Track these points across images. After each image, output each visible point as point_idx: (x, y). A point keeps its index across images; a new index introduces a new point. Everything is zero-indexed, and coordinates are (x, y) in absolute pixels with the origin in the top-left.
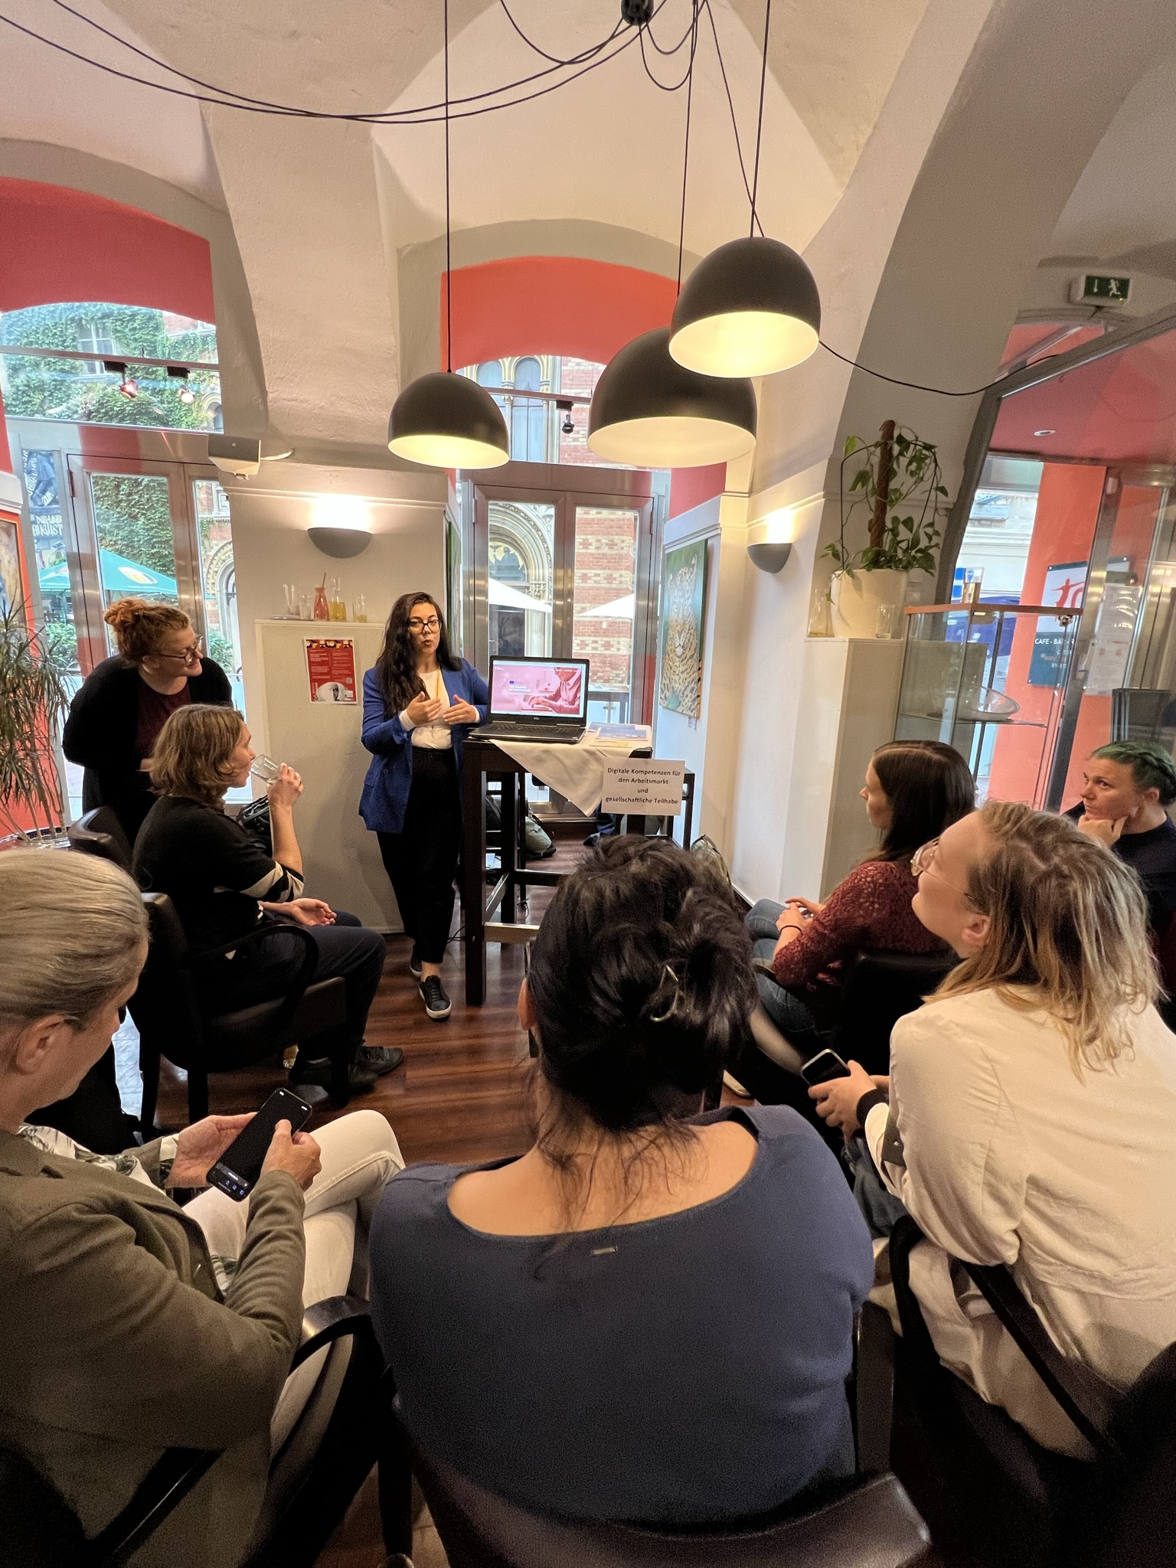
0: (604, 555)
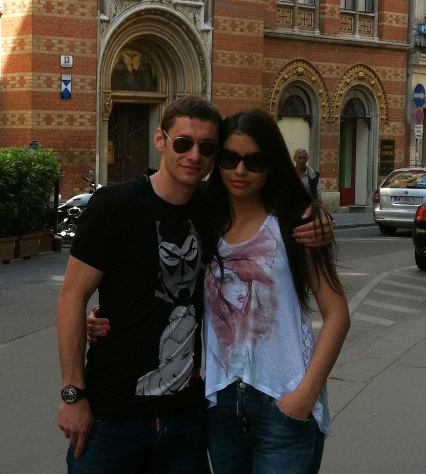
0: (246, 69)
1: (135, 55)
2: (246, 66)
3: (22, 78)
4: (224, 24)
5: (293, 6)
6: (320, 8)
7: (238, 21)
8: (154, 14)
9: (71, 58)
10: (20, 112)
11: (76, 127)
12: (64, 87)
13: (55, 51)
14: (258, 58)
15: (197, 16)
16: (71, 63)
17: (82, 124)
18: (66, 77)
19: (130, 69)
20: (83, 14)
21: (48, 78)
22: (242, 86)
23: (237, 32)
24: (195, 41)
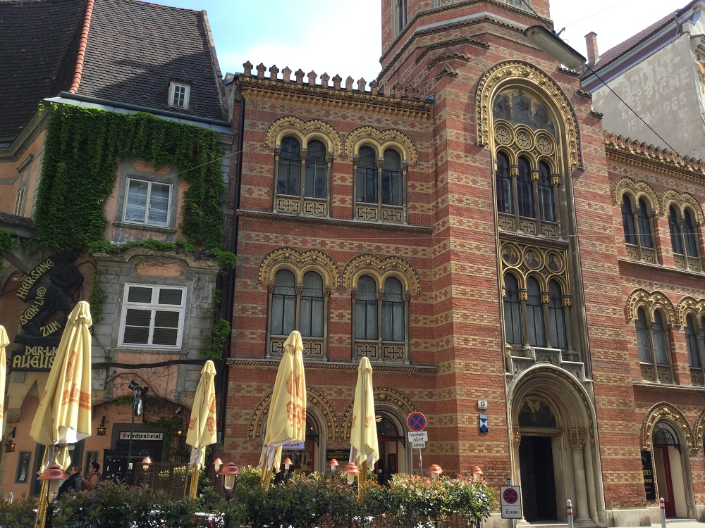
0: (622, 410)
1: (536, 401)
2: (622, 407)
3: (451, 417)
4: (601, 378)
5: (652, 366)
6: (674, 366)
7: (611, 375)
8: (546, 371)
9: (486, 403)
10: (451, 442)
11: (493, 454)
12: (482, 424)
13: (473, 398)
14: (630, 401)
15: (579, 372)
16: (486, 406)
17: (497, 452)
18: (482, 416)
19: (533, 411)
20: (492, 371)
21: (470, 417)
22: (621, 422)
23: (612, 383)
24: (580, 391)
